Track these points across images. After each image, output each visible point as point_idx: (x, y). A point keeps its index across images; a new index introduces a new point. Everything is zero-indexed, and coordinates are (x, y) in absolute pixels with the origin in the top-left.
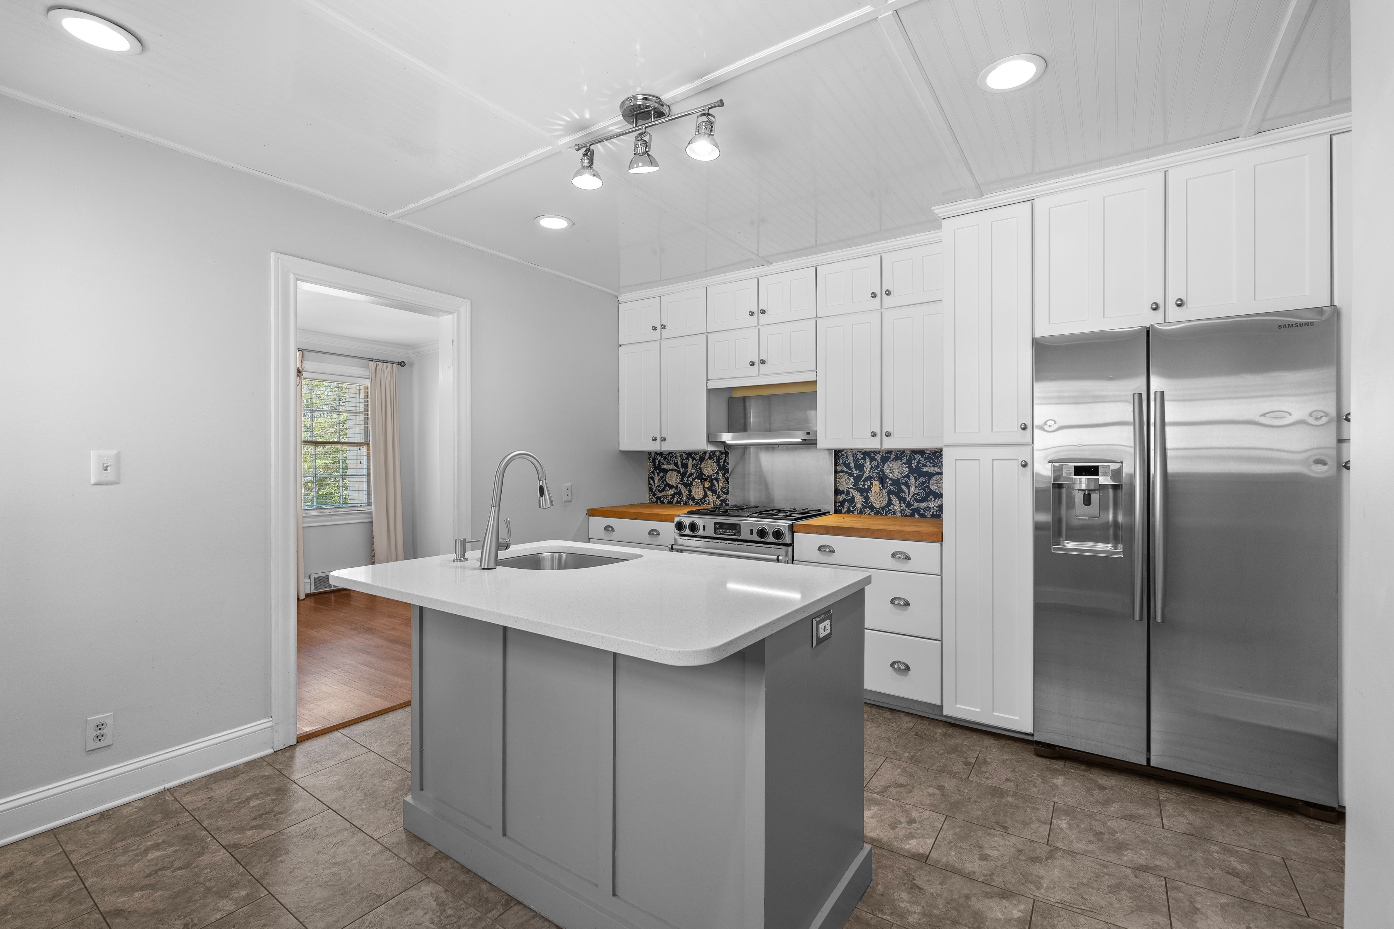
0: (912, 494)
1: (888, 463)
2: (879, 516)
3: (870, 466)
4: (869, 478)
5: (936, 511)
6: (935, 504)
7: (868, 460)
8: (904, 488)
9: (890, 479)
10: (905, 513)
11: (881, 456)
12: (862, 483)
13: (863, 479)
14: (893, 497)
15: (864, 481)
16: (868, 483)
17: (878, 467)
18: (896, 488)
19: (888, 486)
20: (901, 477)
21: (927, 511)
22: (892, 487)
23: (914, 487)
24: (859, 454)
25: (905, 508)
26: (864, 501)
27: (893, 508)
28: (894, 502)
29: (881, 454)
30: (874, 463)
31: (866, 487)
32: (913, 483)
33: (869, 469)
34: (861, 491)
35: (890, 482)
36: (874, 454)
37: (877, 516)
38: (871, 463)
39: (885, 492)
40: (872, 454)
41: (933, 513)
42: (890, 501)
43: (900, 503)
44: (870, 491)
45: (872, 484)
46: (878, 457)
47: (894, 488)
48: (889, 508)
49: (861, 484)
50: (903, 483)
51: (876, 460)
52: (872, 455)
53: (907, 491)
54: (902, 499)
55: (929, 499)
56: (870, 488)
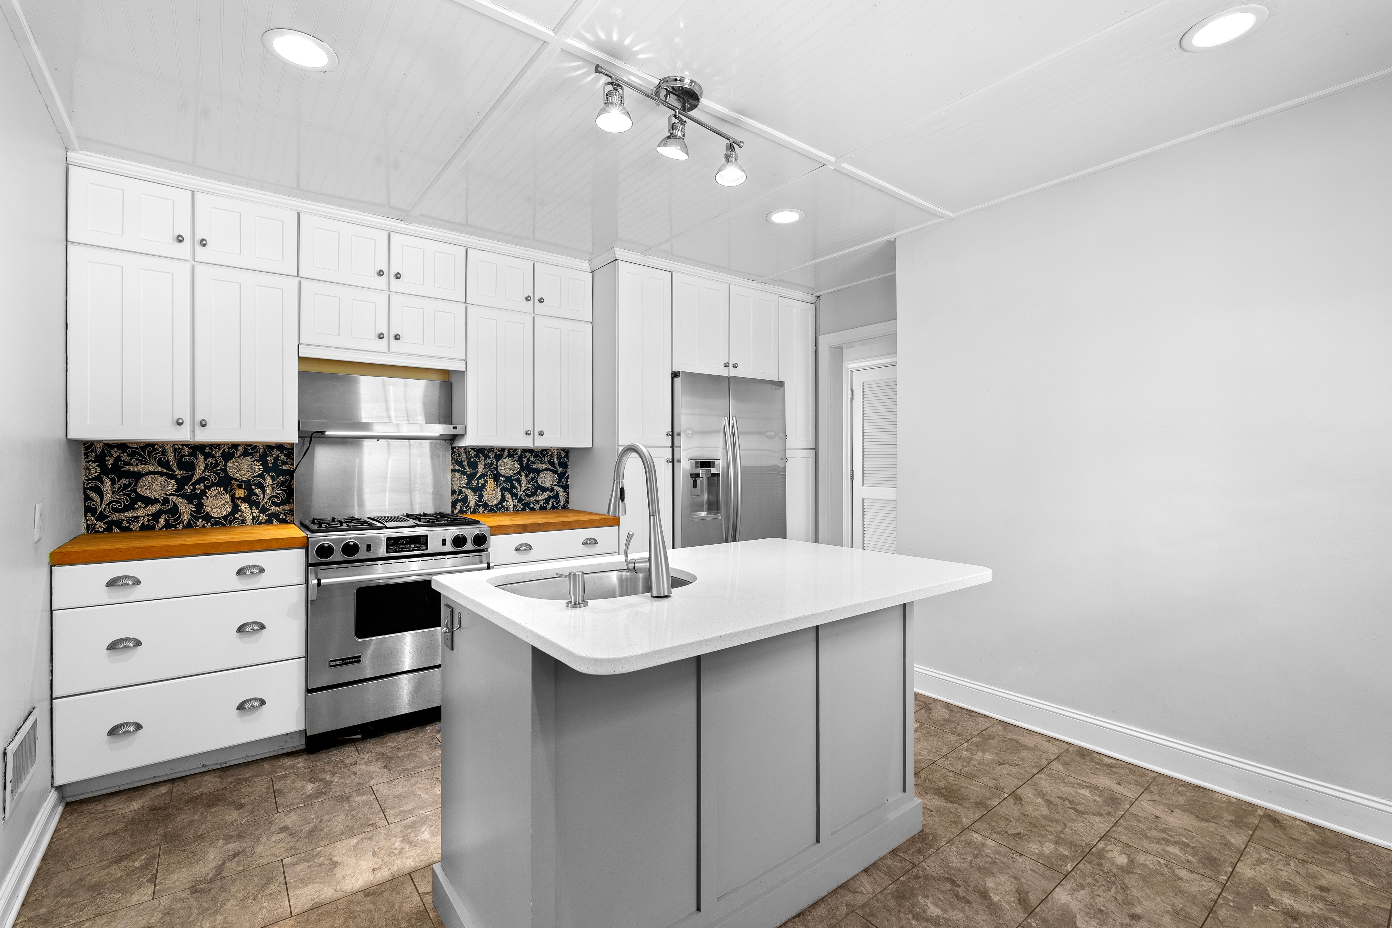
0: (523, 490)
1: (501, 461)
2: (493, 513)
3: (483, 464)
4: (483, 476)
5: (544, 503)
6: (542, 497)
7: (482, 458)
8: (516, 484)
9: (503, 476)
10: (517, 508)
11: (494, 454)
12: (476, 482)
13: (477, 477)
14: (506, 494)
15: (478, 479)
16: (482, 481)
17: (492, 464)
18: (508, 485)
19: (501, 483)
20: (514, 474)
21: (536, 504)
22: (505, 484)
23: (525, 483)
24: (473, 451)
25: (517, 503)
26: (478, 499)
27: (506, 504)
28: (507, 498)
29: (495, 452)
30: (488, 461)
31: (480, 485)
32: (524, 479)
33: (483, 467)
34: (475, 490)
35: (504, 479)
36: (488, 451)
37: (491, 514)
38: (485, 460)
39: (498, 489)
40: (486, 451)
41: (541, 505)
42: (503, 497)
43: (513, 499)
44: (484, 489)
45: (486, 482)
46: (492, 455)
47: (507, 484)
48: (502, 505)
49: (474, 482)
50: (515, 480)
51: (489, 458)
52: (486, 453)
53: (518, 487)
54: (514, 495)
55: (538, 493)
56: (484, 486)
